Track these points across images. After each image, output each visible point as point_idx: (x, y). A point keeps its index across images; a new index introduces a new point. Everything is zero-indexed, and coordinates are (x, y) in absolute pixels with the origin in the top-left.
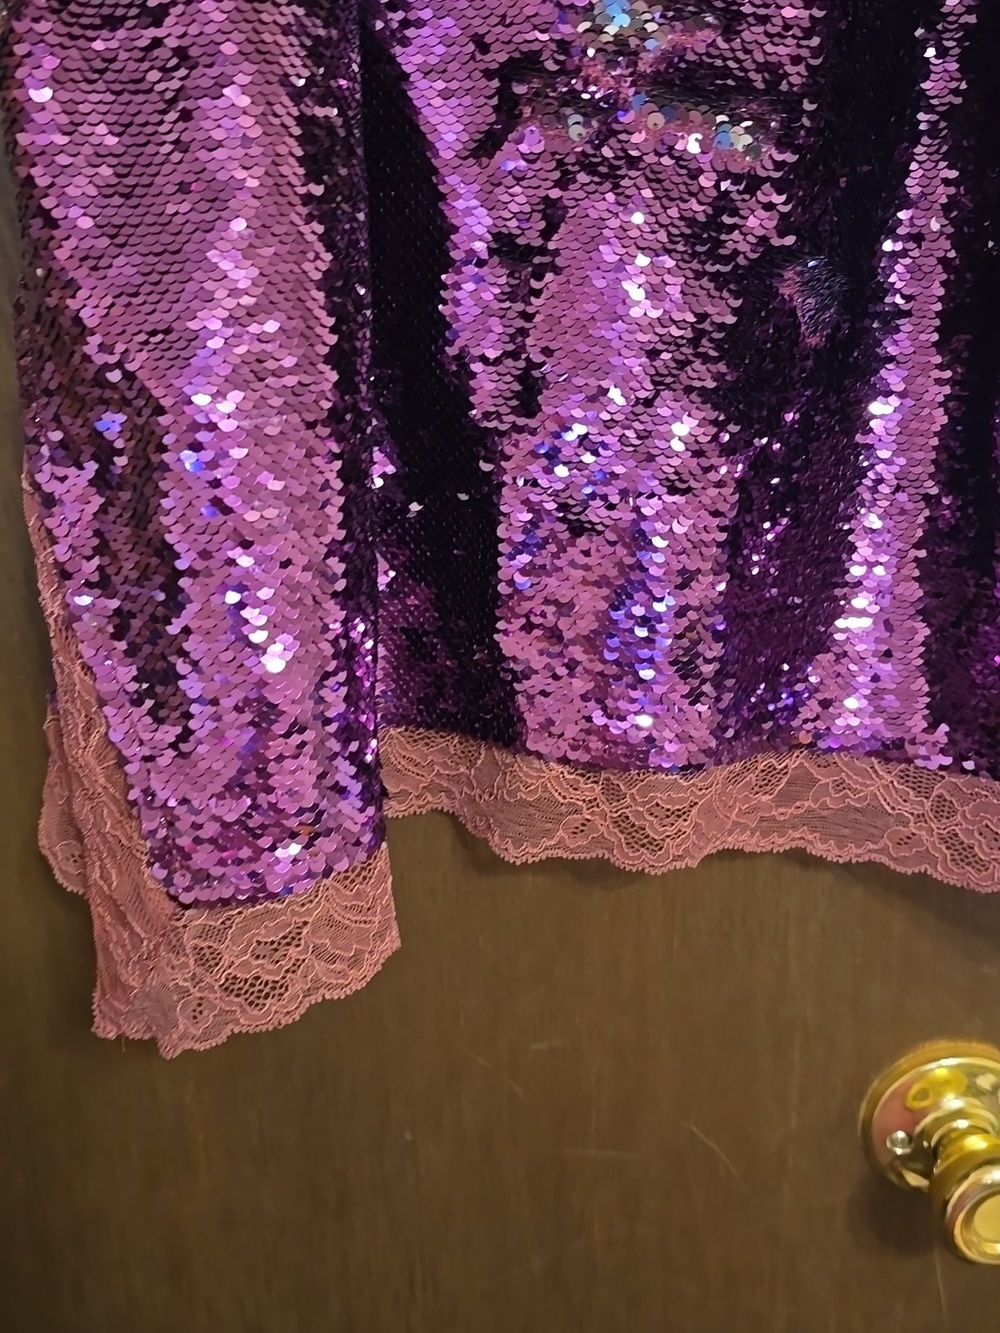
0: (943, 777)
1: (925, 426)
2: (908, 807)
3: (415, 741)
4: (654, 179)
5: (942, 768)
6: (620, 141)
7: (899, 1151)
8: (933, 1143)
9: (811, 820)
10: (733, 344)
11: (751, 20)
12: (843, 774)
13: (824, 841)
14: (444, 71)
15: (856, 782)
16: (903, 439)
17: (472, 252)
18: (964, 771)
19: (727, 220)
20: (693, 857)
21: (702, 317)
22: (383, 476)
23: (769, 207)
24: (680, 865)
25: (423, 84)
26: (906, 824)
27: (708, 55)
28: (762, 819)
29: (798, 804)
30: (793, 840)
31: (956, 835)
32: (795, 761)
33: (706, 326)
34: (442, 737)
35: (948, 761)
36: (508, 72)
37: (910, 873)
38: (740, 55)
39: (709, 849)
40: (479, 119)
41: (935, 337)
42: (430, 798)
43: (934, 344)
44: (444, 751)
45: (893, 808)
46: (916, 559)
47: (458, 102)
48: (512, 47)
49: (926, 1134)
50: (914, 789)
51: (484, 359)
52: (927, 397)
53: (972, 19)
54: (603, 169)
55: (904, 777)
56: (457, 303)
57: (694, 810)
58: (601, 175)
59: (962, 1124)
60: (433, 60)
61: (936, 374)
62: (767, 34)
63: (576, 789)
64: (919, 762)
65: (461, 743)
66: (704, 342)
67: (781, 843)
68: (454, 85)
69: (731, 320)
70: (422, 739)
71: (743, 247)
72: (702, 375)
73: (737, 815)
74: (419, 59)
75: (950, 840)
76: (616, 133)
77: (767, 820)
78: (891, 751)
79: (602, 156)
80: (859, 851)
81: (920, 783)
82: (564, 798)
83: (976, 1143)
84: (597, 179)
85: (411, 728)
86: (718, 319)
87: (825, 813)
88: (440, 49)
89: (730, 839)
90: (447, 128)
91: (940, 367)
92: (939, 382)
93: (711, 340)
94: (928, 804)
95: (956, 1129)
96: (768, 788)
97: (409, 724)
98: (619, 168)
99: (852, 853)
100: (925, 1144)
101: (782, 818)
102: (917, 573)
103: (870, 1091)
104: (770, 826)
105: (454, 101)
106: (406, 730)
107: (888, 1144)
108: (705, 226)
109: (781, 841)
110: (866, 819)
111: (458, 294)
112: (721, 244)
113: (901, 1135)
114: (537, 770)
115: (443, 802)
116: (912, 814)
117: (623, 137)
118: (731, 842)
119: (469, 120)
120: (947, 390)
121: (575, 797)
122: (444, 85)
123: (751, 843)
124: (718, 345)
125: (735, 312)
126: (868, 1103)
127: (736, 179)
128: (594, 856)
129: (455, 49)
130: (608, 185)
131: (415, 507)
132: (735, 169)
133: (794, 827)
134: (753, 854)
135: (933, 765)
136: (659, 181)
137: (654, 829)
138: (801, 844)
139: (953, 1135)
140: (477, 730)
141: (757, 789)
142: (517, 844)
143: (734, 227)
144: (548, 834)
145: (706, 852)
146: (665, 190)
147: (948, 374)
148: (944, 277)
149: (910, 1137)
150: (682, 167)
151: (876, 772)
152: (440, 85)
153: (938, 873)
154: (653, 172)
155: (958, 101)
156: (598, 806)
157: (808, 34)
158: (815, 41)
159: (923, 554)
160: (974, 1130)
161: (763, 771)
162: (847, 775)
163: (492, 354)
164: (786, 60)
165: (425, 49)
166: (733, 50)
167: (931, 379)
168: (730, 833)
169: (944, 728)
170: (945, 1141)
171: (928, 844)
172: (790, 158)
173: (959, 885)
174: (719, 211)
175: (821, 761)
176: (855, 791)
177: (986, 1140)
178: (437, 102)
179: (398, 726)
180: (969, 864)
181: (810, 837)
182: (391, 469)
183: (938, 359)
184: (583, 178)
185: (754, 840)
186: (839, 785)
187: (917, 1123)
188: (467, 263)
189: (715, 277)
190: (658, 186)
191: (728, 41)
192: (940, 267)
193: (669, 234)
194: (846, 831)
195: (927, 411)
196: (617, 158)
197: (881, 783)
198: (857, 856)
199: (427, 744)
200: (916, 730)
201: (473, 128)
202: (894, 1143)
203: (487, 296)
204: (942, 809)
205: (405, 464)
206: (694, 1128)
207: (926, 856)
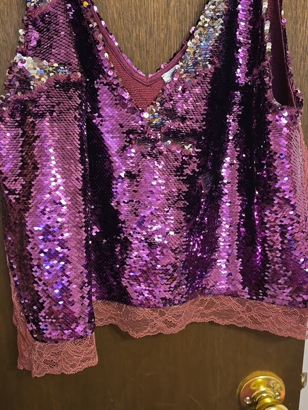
0: (248, 301)
1: (236, 211)
2: (239, 309)
3: (105, 304)
4: (166, 157)
5: (247, 298)
6: (157, 149)
7: (248, 403)
8: (257, 400)
9: (214, 313)
10: (188, 196)
11: (188, 119)
12: (222, 301)
13: (219, 319)
14: (112, 132)
15: (226, 303)
16: (231, 213)
17: (120, 176)
18: (254, 299)
19: (185, 166)
20: (184, 326)
21: (180, 190)
22: (96, 232)
23: (195, 162)
24: (181, 329)
25: (107, 135)
26: (239, 314)
27: (178, 128)
28: (201, 313)
29: (211, 309)
30: (210, 319)
31: (253, 316)
32: (209, 298)
33: (181, 192)
34: (113, 303)
35: (249, 297)
36: (128, 133)
37: (242, 327)
38: (186, 127)
39: (188, 323)
40: (121, 143)
41: (237, 189)
42: (109, 320)
43: (237, 190)
44: (114, 307)
45: (236, 310)
46: (237, 244)
47: (116, 139)
48: (129, 127)
49: (254, 398)
50: (241, 304)
51: (124, 202)
52: (236, 203)
53: (240, 113)
54: (154, 156)
55: (238, 301)
56: (117, 188)
57: (183, 314)
58: (153, 157)
59: (265, 395)
60: (109, 129)
61: (238, 198)
62: (192, 122)
63: (152, 315)
64: (241, 297)
65: (118, 305)
66: (181, 196)
67: (207, 320)
68: (115, 135)
69: (187, 190)
70: (107, 303)
71: (189, 172)
72: (181, 204)
73: (194, 313)
74: (106, 129)
75: (251, 317)
76: (156, 147)
77: (203, 313)
78: (234, 295)
79: (153, 153)
80: (228, 322)
81: (242, 302)
82: (149, 318)
83: (268, 400)
84: (152, 158)
85: (104, 300)
86: (184, 190)
87: (218, 311)
88: (111, 127)
89: (193, 319)
90: (113, 146)
91: (239, 196)
92: (238, 199)
93: (182, 195)
94: (245, 308)
95: (263, 396)
96: (202, 305)
97: (103, 299)
98: (158, 155)
99: (226, 322)
100: (255, 401)
101: (207, 313)
102: (237, 248)
103: (239, 386)
104: (203, 315)
105: (115, 139)
106: (103, 301)
107: (245, 401)
108: (180, 168)
109: (207, 319)
110: (229, 313)
111: (117, 186)
112: (184, 172)
113: (248, 398)
114: (141, 311)
115: (113, 322)
116: (241, 311)
117: (158, 148)
118: (193, 320)
119: (119, 144)
120: (241, 202)
121: (152, 317)
122: (112, 135)
123: (198, 320)
124: (184, 196)
125: (188, 188)
126: (239, 389)
127: (186, 156)
128: (158, 333)
129: (115, 127)
130: (155, 160)
131: (104, 241)
132: (186, 154)
133: (210, 316)
134: (199, 323)
135: (245, 298)
136: (168, 158)
137: (174, 321)
138: (213, 320)
139: (262, 398)
140: (123, 301)
141: (199, 305)
142: (137, 332)
143: (187, 168)
144: (145, 329)
145: (186, 324)
146: (169, 160)
147: (241, 198)
148: (238, 174)
149: (251, 399)
150: (173, 154)
151: (231, 300)
152: (111, 135)
153: (249, 326)
154: (166, 156)
155: (238, 132)
156: (158, 318)
157: (202, 121)
158: (204, 123)
159: (238, 243)
160: (267, 397)
161: (200, 301)
162: (223, 301)
163: (126, 201)
164: (197, 128)
165: (107, 127)
166: (184, 126)
167: (237, 199)
168: (193, 318)
169: (247, 288)
170: (260, 400)
171: (246, 319)
172: (199, 150)
173: (255, 329)
174: (183, 164)
175: (216, 297)
176: (226, 305)
177: (271, 400)
178: (111, 139)
179: (100, 300)
180: (257, 324)
181: (215, 318)
182: (98, 231)
183: (238, 194)
184: (148, 158)
185: (199, 319)
186: (221, 304)
187: (252, 394)
188: (119, 178)
189: (182, 180)
190: (167, 159)
191: (183, 124)
192: (237, 171)
193: (171, 170)
194: (224, 316)
195: (236, 207)
196: (157, 153)
197: (232, 303)
198: (227, 323)
199: (109, 305)
200: (240, 289)
201: (120, 146)
202: (246, 401)
203: (125, 187)
204: (249, 309)
205: (102, 229)
206: (191, 397)
207: (245, 322)
